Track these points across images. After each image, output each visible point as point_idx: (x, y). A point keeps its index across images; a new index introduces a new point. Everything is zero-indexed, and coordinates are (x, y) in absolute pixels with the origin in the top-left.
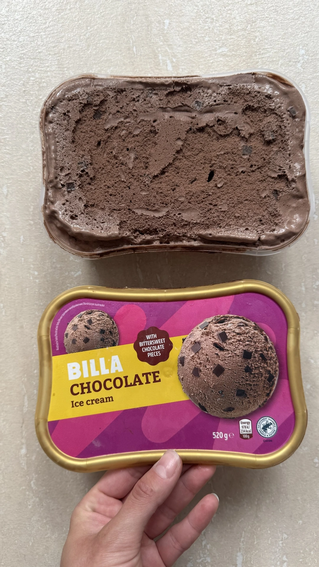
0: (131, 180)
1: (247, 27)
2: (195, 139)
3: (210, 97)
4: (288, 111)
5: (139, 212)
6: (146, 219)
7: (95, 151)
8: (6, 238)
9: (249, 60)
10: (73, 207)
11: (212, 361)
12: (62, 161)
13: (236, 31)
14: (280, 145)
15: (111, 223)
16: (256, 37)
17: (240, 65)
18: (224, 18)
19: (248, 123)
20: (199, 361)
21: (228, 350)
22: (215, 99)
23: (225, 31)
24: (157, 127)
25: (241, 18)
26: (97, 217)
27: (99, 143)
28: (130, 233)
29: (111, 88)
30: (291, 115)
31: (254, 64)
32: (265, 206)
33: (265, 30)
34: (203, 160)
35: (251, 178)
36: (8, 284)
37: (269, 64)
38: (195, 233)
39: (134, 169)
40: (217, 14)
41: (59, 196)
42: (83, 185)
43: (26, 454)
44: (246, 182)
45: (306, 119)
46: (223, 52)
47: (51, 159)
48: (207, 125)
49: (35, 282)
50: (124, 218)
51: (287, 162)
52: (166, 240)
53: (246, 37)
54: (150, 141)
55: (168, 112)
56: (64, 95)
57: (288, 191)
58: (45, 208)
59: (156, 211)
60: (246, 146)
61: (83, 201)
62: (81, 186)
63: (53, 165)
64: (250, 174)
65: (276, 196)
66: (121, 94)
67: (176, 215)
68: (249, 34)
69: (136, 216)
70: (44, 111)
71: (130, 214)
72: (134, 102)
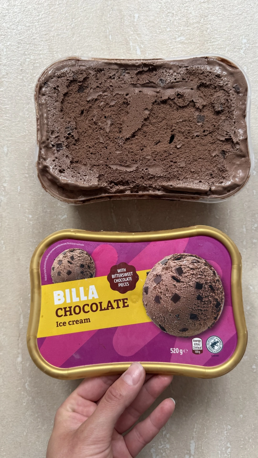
0: (107, 142)
1: (201, 20)
2: (159, 109)
3: (171, 76)
4: (234, 88)
5: (114, 167)
6: (120, 173)
7: (79, 118)
8: (6, 188)
9: (202, 47)
10: (61, 163)
11: (170, 290)
12: (53, 126)
13: (192, 23)
14: (227, 115)
15: (91, 176)
16: (208, 28)
17: (195, 51)
18: (182, 13)
19: (201, 97)
20: (160, 290)
21: (183, 282)
22: (175, 77)
23: (183, 23)
24: (129, 99)
25: (196, 13)
26: (80, 171)
27: (82, 112)
28: (107, 184)
29: (92, 68)
30: (236, 91)
31: (206, 50)
32: (215, 163)
33: (215, 23)
34: (166, 126)
35: (204, 141)
36: (8, 225)
37: (218, 50)
38: (159, 184)
39: (110, 133)
40: (177, 10)
41: (50, 154)
42: (69, 146)
43: (22, 362)
44: (200, 144)
45: (248, 94)
46: (182, 40)
47: (44, 124)
48: (169, 98)
49: (29, 224)
50: (102, 172)
51: (232, 128)
52: (136, 190)
53: (200, 29)
54: (123, 111)
55: (137, 87)
56: (55, 73)
57: (233, 151)
58: (39, 163)
59: (128, 166)
60: (200, 115)
61: (69, 158)
62: (67, 146)
63: (45, 129)
64: (203, 138)
65: (223, 156)
66: (100, 73)
67: (144, 170)
68: (202, 26)
69: (112, 170)
70: (38, 86)
71: (107, 169)
72: (111, 79)
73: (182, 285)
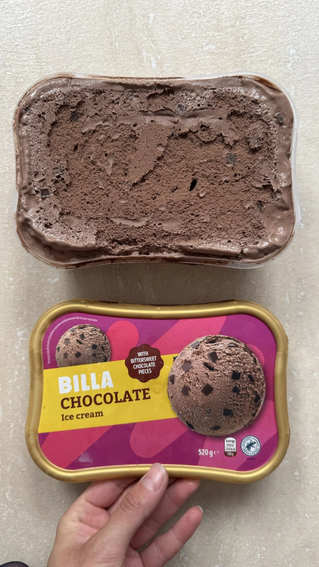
0: (109, 187)
1: (236, 23)
2: (177, 145)
3: (193, 101)
4: (275, 117)
5: (117, 221)
6: (125, 229)
7: (72, 155)
9: (237, 59)
10: (47, 215)
11: (201, 380)
12: (36, 166)
13: (224, 27)
14: (266, 153)
15: (87, 233)
16: (245, 34)
17: (227, 64)
18: (211, 13)
19: (233, 129)
20: (188, 380)
21: (217, 370)
22: (199, 103)
23: (212, 27)
24: (137, 132)
25: (229, 14)
26: (73, 226)
27: (76, 148)
28: (108, 243)
29: (89, 89)
30: (278, 122)
31: (242, 63)
32: (249, 218)
33: (254, 28)
34: (185, 168)
35: (234, 188)
37: (258, 63)
38: (176, 244)
39: (112, 175)
40: (204, 9)
41: (32, 203)
42: (59, 192)
44: (229, 192)
45: (293, 127)
46: (210, 49)
47: (25, 164)
48: (190, 131)
49: (10, 289)
50: (102, 227)
51: (272, 171)
52: (146, 251)
53: (234, 35)
54: (130, 146)
55: (149, 116)
56: (39, 96)
57: (273, 202)
58: (18, 215)
59: (135, 220)
60: (231, 154)
61: (58, 209)
62: (56, 193)
63: (27, 170)
64: (234, 184)
65: (260, 208)
66: (99, 95)
67: (157, 225)
68: (237, 31)
69: (115, 225)
70: (18, 112)
71: (108, 223)
72: (114, 104)
73: (215, 374)
